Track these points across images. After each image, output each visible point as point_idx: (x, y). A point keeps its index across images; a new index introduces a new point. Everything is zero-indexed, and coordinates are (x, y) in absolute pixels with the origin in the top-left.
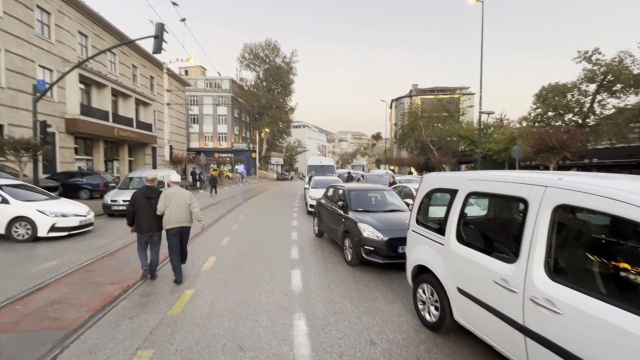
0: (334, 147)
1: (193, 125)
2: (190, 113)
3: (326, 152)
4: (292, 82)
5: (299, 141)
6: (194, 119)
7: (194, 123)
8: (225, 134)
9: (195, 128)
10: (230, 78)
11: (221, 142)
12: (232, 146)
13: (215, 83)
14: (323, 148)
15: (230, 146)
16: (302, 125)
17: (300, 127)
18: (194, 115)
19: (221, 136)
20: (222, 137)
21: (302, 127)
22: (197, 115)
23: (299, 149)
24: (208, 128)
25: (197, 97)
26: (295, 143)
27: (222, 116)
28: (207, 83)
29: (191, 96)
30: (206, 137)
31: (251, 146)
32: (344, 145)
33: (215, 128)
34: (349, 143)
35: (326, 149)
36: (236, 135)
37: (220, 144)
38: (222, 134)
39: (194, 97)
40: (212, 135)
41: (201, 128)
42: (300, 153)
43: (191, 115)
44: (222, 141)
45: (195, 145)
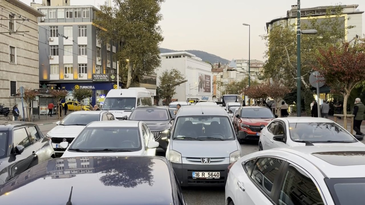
0: (222, 77)
1: (52, 57)
2: (51, 44)
3: (210, 83)
4: (157, 9)
5: (176, 71)
6: (54, 50)
7: (54, 54)
8: (86, 65)
9: (55, 60)
10: (90, 7)
11: (82, 74)
12: (93, 78)
13: (76, 12)
14: (205, 78)
15: (90, 77)
16: (182, 54)
17: (180, 57)
18: (54, 46)
19: (81, 67)
20: (83, 68)
21: (182, 56)
22: (57, 46)
23: (176, 80)
24: (68, 59)
25: (57, 27)
26: (171, 73)
27: (83, 46)
28: (67, 12)
29: (51, 27)
30: (66, 68)
31: (113, 77)
32: (233, 74)
33: (75, 59)
34: (237, 72)
35: (210, 79)
36: (97, 66)
37: (80, 75)
38: (83, 65)
39: (54, 27)
40: (72, 66)
41: (61, 60)
42: (178, 84)
43: (51, 46)
44: (83, 72)
45: (55, 76)
